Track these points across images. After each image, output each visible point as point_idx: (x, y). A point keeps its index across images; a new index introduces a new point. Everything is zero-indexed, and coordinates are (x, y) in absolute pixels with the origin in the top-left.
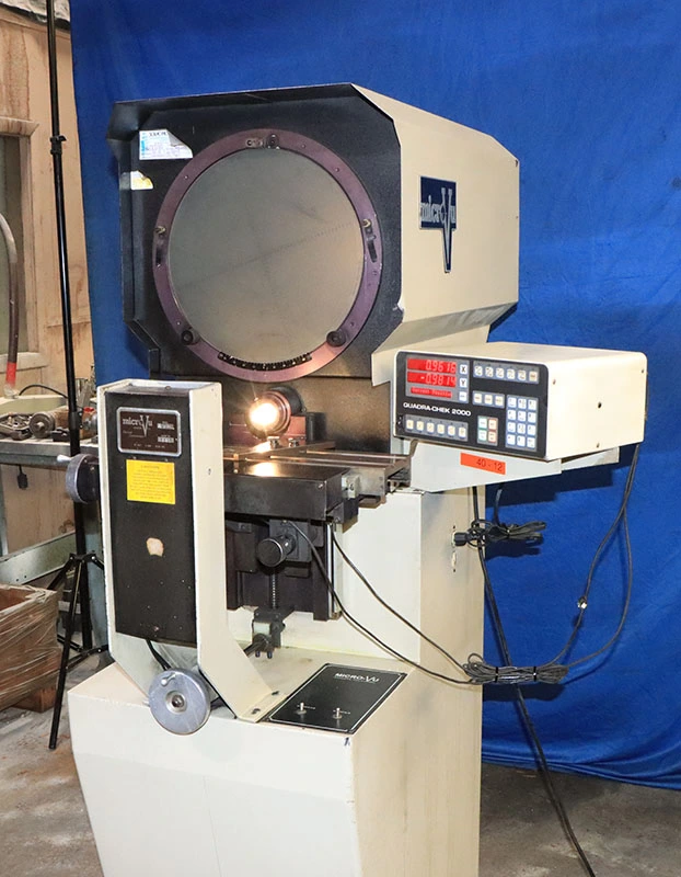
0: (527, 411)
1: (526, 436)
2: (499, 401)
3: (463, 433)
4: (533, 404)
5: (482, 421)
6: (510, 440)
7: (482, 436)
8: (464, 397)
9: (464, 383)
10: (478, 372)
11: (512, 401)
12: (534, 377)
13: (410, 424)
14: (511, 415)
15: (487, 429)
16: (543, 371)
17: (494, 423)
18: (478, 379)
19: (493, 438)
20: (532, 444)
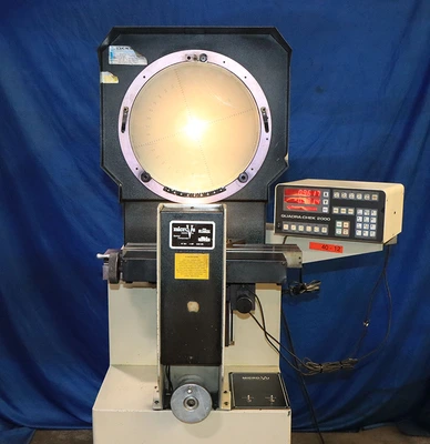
0: (370, 216)
1: (369, 230)
2: (351, 212)
3: (325, 230)
4: (375, 213)
5: (339, 224)
6: (359, 233)
7: (338, 232)
8: (326, 210)
9: (326, 202)
10: (336, 195)
11: (360, 212)
12: (375, 197)
13: (286, 227)
14: (359, 219)
15: (342, 228)
16: (382, 195)
17: (347, 224)
18: (336, 199)
19: (346, 232)
20: (373, 234)
